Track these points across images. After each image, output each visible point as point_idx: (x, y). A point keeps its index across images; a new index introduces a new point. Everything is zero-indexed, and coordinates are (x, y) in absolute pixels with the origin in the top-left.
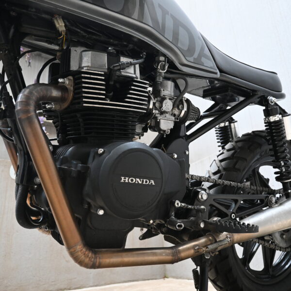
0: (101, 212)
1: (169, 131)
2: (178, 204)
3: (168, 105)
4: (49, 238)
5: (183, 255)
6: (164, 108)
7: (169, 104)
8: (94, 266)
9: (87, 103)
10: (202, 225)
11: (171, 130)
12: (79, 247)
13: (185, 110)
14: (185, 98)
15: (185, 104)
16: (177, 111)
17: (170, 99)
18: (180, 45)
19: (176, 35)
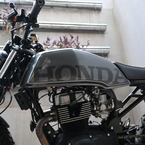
1: (107, 118)
6: (102, 109)
7: (104, 107)
11: (108, 117)
13: (113, 107)
14: (113, 100)
15: (113, 103)
16: (109, 107)
17: (105, 104)
18: (103, 80)
19: (100, 76)
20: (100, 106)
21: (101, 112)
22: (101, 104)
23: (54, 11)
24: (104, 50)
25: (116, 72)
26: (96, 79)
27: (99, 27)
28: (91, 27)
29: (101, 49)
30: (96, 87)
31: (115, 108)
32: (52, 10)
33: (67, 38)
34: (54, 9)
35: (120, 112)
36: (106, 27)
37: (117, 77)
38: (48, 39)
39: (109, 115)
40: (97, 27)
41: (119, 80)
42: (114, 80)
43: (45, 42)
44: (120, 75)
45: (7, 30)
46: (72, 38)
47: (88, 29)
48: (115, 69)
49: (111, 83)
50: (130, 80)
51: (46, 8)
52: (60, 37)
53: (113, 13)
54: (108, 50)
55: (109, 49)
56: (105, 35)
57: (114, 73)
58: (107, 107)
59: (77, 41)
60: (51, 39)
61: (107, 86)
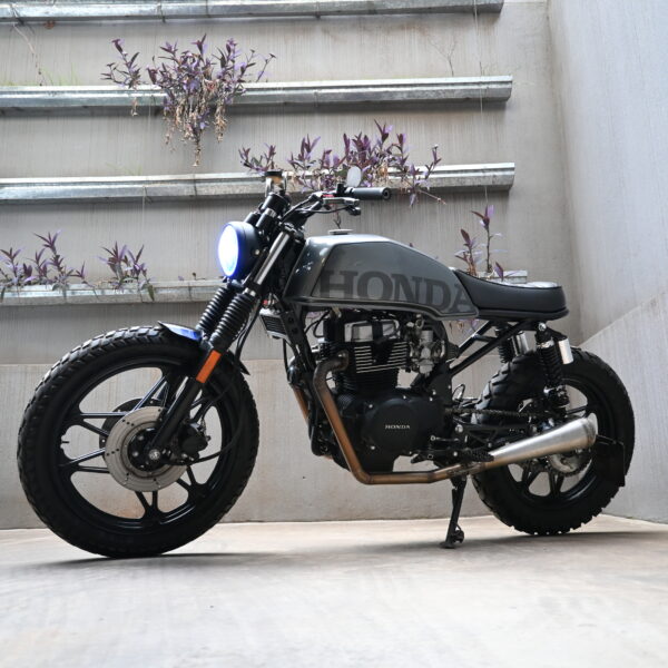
0: (373, 448)
1: (429, 373)
2: (433, 438)
3: (426, 353)
4: (331, 462)
5: (437, 477)
6: (423, 356)
8: (370, 483)
9: (360, 370)
10: (455, 454)
11: (431, 372)
12: (359, 471)
13: (442, 354)
14: (443, 342)
15: (443, 347)
16: (435, 355)
17: (428, 347)
18: (434, 303)
19: (430, 296)
20: (420, 350)
21: (421, 360)
22: (422, 347)
23: (326, 31)
24: (495, 176)
25: (456, 290)
26: (423, 301)
27: (484, 87)
28: (453, 91)
29: (483, 170)
30: (418, 316)
31: (446, 357)
32: (319, 27)
33: (366, 138)
34: (325, 20)
35: (451, 366)
36: (508, 86)
37: (458, 301)
38: (307, 147)
39: (434, 368)
40: (476, 87)
41: (459, 307)
42: (451, 306)
43: (296, 156)
44: (464, 296)
45: (178, 119)
46: (385, 136)
47: (443, 96)
48: (456, 286)
49: (446, 311)
50: (480, 308)
51: (299, 20)
52: (345, 136)
53: (548, 18)
54: (508, 173)
55: (512, 169)
56: (508, 114)
57: (454, 292)
58: (432, 353)
59: (401, 149)
60: (314, 144)
61: (437, 315)
